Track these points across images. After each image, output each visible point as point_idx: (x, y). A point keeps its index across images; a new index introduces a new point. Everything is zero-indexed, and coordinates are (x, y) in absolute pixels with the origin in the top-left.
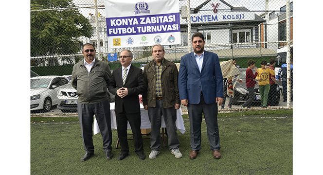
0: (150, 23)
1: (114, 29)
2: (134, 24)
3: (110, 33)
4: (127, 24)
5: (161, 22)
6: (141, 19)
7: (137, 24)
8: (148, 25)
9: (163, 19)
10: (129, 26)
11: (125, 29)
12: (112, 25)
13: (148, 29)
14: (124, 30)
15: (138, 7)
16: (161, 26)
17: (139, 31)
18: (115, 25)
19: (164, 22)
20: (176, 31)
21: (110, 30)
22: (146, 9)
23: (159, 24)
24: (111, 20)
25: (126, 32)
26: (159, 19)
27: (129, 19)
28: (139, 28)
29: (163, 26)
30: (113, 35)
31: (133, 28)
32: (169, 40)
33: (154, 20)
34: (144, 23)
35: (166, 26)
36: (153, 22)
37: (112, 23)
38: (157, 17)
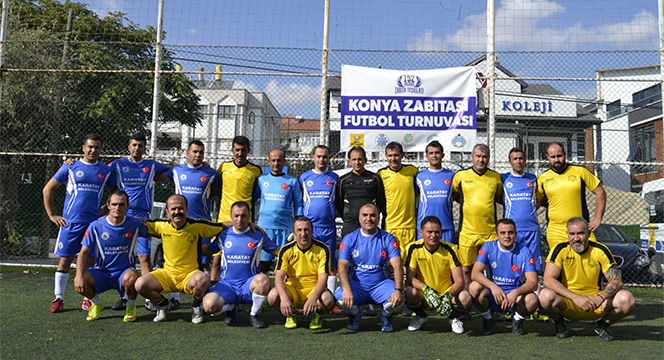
0: (422, 110)
1: (353, 117)
2: (391, 110)
3: (346, 124)
4: (379, 109)
5: (442, 110)
6: (405, 101)
7: (399, 110)
8: (418, 113)
9: (446, 105)
10: (382, 112)
11: (375, 117)
12: (351, 109)
13: (418, 121)
14: (373, 120)
15: (402, 81)
16: (441, 118)
17: (401, 125)
18: (356, 109)
19: (447, 111)
20: (468, 127)
21: (346, 117)
22: (417, 86)
23: (439, 114)
24: (351, 101)
25: (375, 124)
26: (439, 105)
27: (384, 101)
28: (401, 118)
29: (445, 118)
30: (350, 126)
31: (390, 117)
32: (454, 141)
33: (428, 106)
34: (411, 110)
35: (451, 118)
36: (427, 110)
37: (352, 105)
38: (436, 102)
